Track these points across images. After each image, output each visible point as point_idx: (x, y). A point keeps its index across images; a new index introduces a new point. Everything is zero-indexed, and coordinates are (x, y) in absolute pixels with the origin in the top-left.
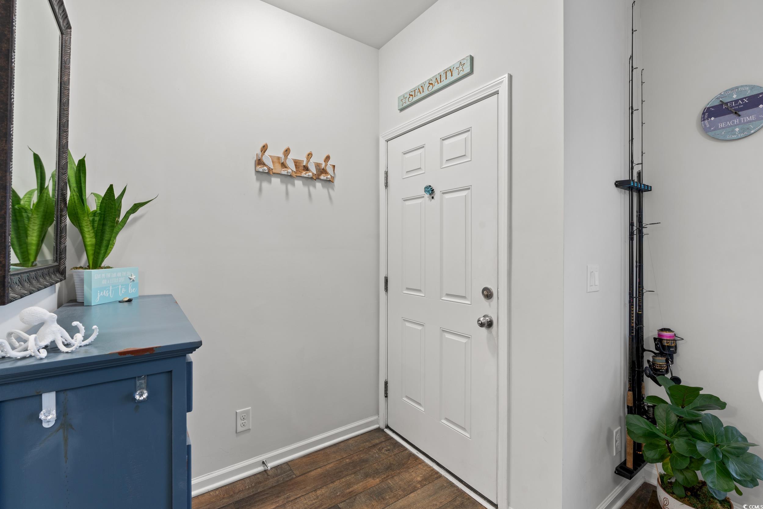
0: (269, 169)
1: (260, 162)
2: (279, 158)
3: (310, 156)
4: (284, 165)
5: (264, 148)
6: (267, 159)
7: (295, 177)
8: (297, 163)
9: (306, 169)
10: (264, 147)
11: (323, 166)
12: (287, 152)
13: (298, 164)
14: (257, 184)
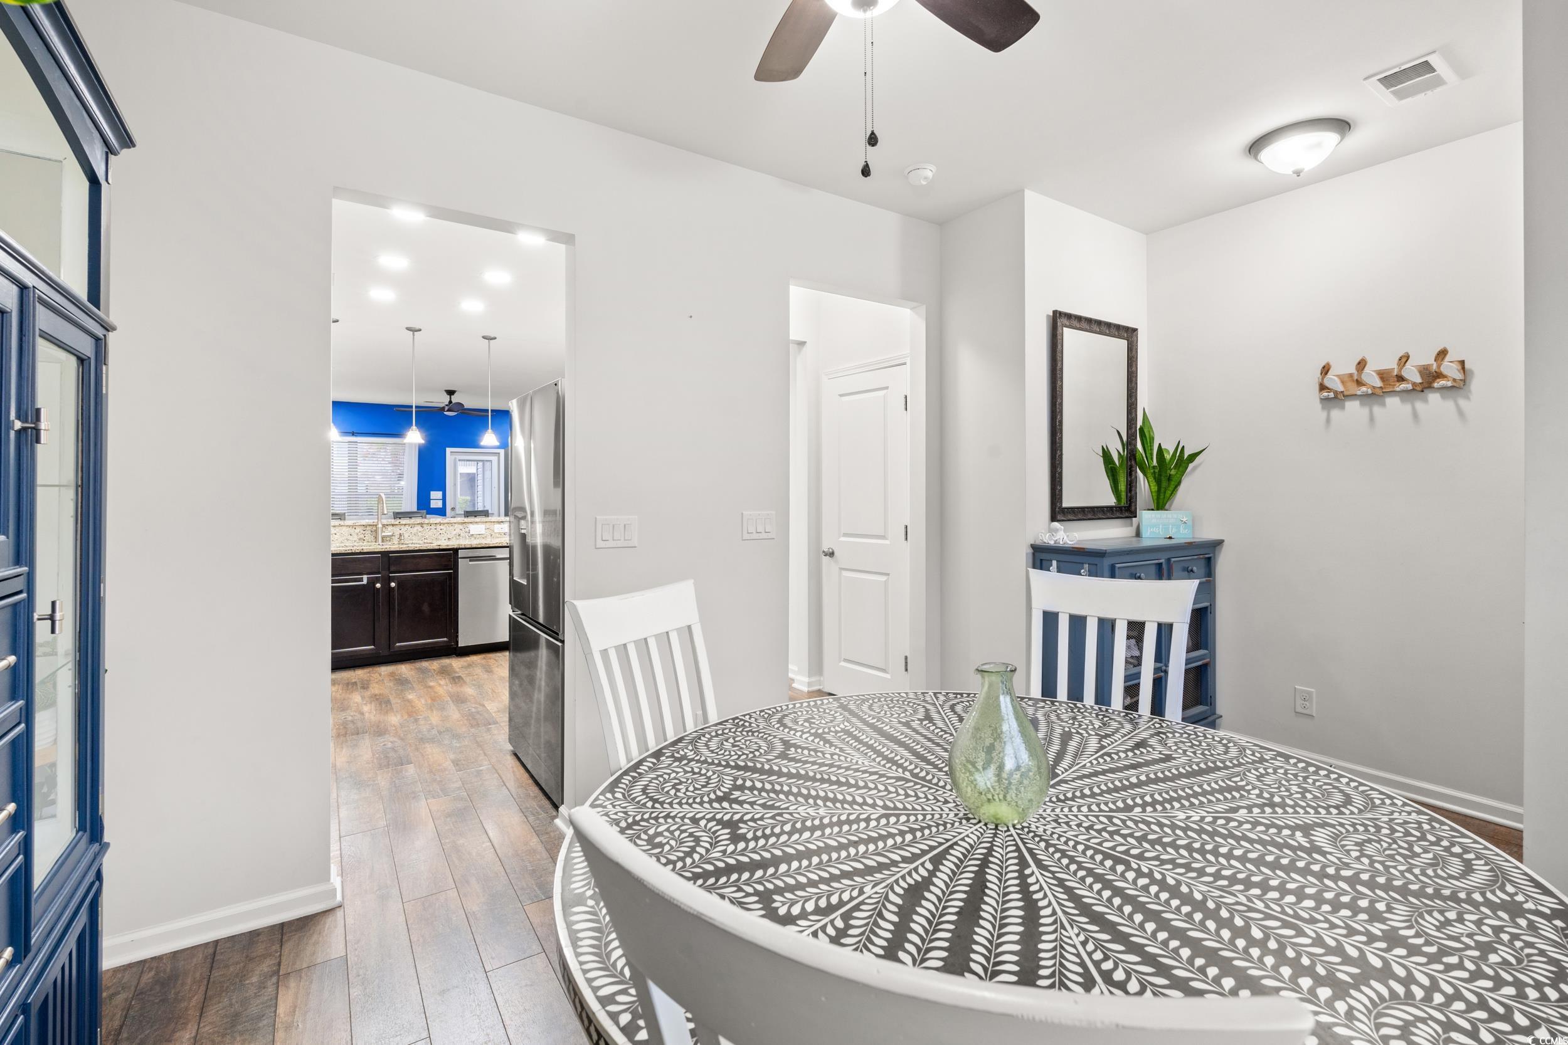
0: (1336, 392)
1: (1323, 387)
2: (1351, 375)
3: (1404, 360)
4: (1359, 383)
5: (1326, 370)
6: (1332, 381)
7: (1381, 394)
8: (1383, 375)
9: (1401, 379)
10: (1324, 367)
11: (1435, 367)
12: (1361, 365)
13: (1385, 375)
14: (1324, 414)
